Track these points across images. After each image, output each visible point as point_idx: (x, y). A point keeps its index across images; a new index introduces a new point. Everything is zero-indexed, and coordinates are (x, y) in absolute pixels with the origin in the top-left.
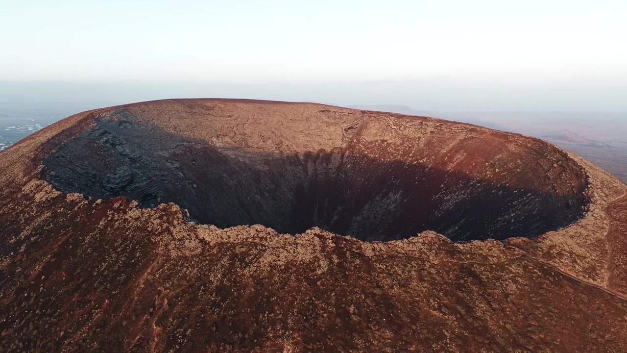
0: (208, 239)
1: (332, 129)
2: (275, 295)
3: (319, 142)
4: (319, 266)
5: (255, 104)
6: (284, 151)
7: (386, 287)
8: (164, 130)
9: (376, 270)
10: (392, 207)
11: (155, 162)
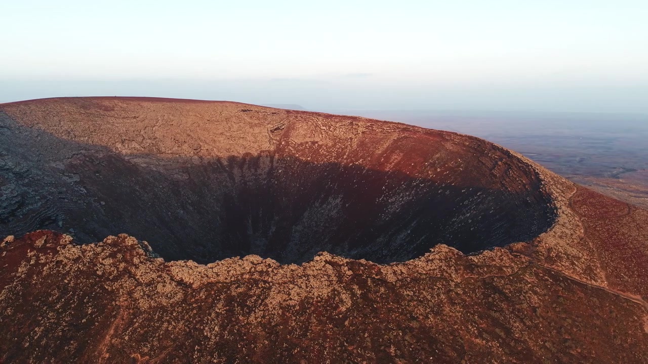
0: (187, 280)
1: (257, 130)
2: (296, 345)
3: (243, 145)
4: (342, 301)
5: (164, 103)
6: (204, 157)
7: (421, 317)
8: (55, 137)
9: (404, 297)
10: (334, 213)
11: (48, 176)
